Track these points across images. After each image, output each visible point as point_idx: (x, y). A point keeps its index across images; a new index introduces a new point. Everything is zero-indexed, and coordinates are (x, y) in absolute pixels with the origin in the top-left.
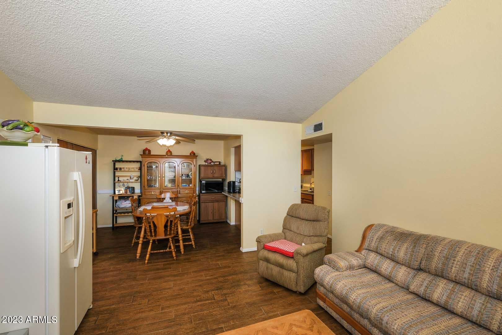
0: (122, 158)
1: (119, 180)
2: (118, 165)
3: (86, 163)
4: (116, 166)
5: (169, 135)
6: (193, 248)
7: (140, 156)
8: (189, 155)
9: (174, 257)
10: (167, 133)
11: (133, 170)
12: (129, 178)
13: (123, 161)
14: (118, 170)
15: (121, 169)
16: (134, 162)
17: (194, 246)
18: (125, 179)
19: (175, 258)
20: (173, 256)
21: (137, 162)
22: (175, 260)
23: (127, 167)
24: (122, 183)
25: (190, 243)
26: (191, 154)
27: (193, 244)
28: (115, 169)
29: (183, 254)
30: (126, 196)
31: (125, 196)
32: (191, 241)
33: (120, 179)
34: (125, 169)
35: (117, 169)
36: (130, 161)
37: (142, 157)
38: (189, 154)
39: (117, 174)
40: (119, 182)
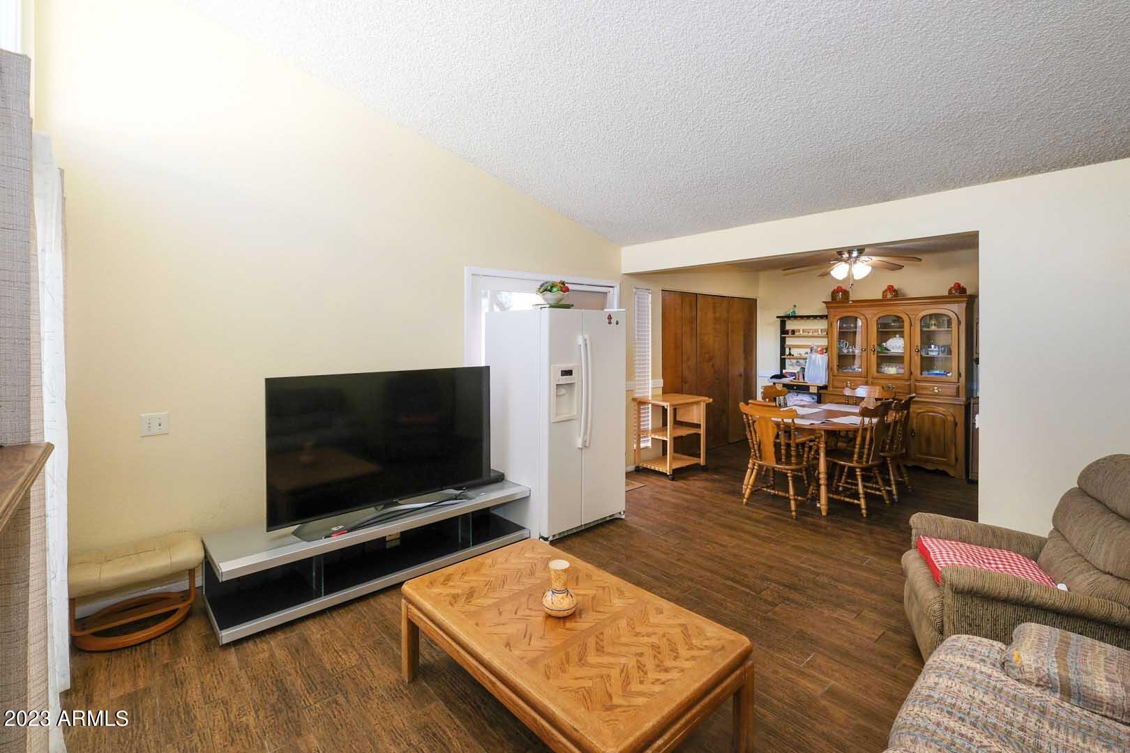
0: (794, 312)
1: (790, 354)
2: (790, 326)
3: (610, 323)
4: (787, 328)
5: (855, 254)
6: (862, 515)
7: (824, 305)
8: (947, 294)
9: (791, 511)
10: (850, 252)
11: (816, 334)
12: (809, 350)
13: (796, 317)
14: (790, 334)
15: (793, 332)
16: (815, 317)
17: (864, 511)
18: (803, 351)
19: (794, 513)
20: (790, 508)
21: (822, 317)
22: (794, 518)
23: (804, 328)
24: (794, 359)
25: (856, 501)
26: (950, 291)
27: (863, 506)
28: (784, 331)
29: (824, 516)
30: (796, 386)
31: (794, 385)
32: (858, 499)
33: (795, 352)
34: (801, 332)
35: (787, 332)
36: (808, 317)
37: (827, 307)
38: (947, 292)
39: (789, 341)
40: (791, 357)
